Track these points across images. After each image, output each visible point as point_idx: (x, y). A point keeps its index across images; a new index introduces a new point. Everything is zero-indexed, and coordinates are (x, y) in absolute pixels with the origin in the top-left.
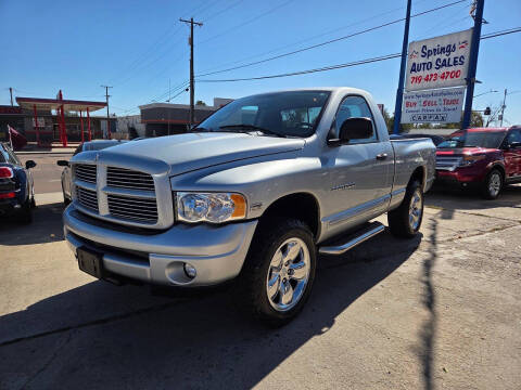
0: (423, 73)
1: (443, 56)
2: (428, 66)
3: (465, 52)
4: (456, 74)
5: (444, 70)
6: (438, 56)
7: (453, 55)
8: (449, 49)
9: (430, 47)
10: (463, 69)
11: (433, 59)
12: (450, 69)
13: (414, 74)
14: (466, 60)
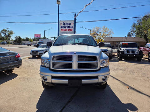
0: (64, 29)
1: (68, 25)
2: (65, 27)
3: (73, 25)
4: (72, 30)
5: (69, 29)
6: (67, 25)
7: (70, 25)
8: (69, 24)
9: (65, 23)
10: (73, 29)
11: (66, 25)
12: (70, 29)
13: (61, 29)
14: (73, 27)
